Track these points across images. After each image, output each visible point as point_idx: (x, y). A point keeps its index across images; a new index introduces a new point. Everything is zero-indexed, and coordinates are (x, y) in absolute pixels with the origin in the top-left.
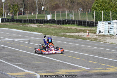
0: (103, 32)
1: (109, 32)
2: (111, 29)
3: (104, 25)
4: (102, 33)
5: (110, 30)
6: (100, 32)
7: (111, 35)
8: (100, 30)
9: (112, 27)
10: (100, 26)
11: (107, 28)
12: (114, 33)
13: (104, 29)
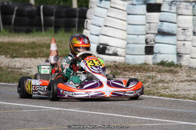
0: (120, 52)
1: (149, 50)
2: (162, 33)
3: (123, 15)
4: (115, 54)
5: (159, 38)
6: (102, 50)
7: (162, 63)
8: (104, 40)
9: (166, 27)
10: (101, 22)
11: (142, 29)
12: (179, 55)
13: (123, 35)
